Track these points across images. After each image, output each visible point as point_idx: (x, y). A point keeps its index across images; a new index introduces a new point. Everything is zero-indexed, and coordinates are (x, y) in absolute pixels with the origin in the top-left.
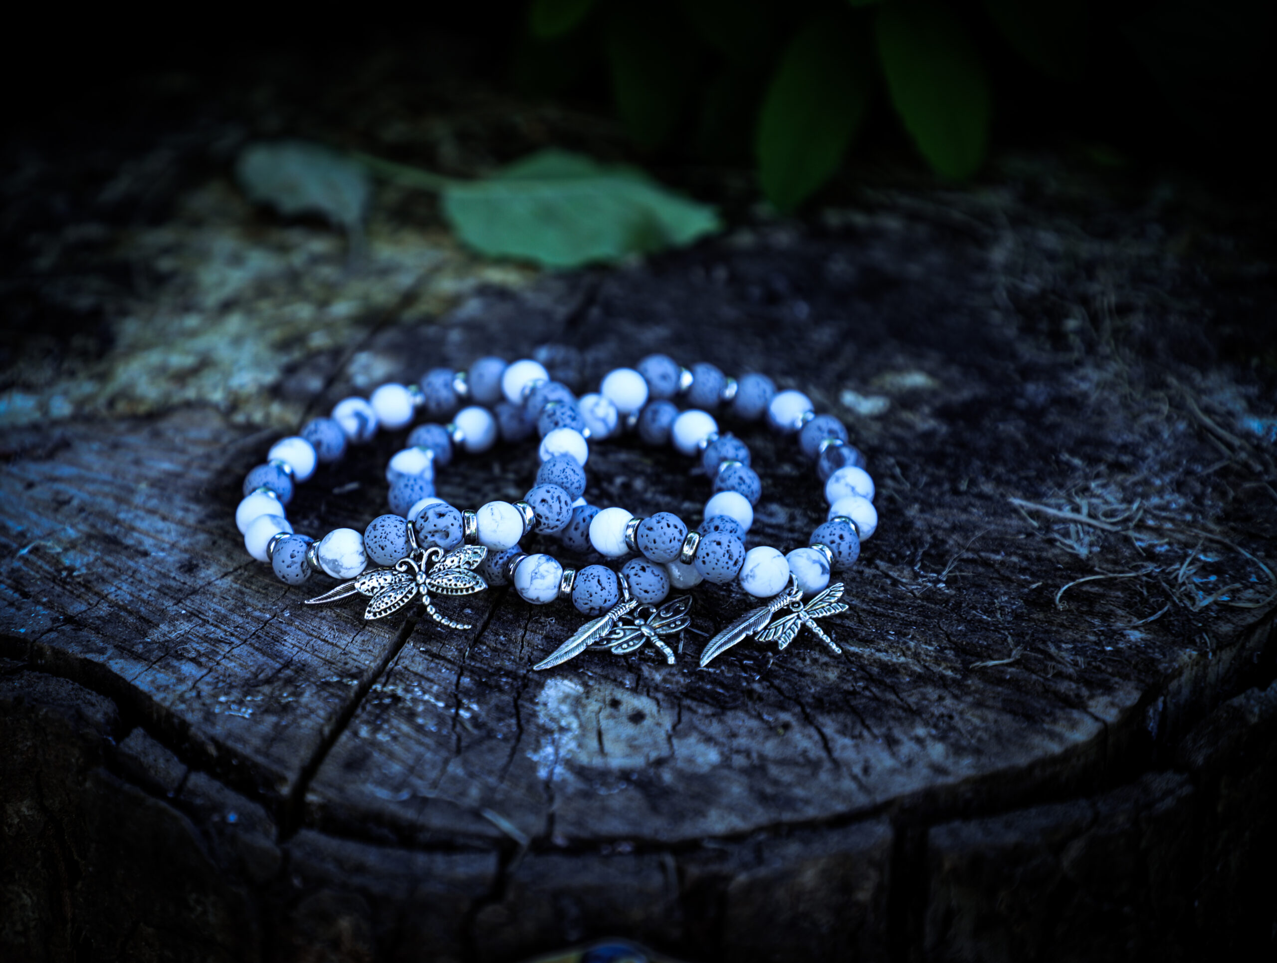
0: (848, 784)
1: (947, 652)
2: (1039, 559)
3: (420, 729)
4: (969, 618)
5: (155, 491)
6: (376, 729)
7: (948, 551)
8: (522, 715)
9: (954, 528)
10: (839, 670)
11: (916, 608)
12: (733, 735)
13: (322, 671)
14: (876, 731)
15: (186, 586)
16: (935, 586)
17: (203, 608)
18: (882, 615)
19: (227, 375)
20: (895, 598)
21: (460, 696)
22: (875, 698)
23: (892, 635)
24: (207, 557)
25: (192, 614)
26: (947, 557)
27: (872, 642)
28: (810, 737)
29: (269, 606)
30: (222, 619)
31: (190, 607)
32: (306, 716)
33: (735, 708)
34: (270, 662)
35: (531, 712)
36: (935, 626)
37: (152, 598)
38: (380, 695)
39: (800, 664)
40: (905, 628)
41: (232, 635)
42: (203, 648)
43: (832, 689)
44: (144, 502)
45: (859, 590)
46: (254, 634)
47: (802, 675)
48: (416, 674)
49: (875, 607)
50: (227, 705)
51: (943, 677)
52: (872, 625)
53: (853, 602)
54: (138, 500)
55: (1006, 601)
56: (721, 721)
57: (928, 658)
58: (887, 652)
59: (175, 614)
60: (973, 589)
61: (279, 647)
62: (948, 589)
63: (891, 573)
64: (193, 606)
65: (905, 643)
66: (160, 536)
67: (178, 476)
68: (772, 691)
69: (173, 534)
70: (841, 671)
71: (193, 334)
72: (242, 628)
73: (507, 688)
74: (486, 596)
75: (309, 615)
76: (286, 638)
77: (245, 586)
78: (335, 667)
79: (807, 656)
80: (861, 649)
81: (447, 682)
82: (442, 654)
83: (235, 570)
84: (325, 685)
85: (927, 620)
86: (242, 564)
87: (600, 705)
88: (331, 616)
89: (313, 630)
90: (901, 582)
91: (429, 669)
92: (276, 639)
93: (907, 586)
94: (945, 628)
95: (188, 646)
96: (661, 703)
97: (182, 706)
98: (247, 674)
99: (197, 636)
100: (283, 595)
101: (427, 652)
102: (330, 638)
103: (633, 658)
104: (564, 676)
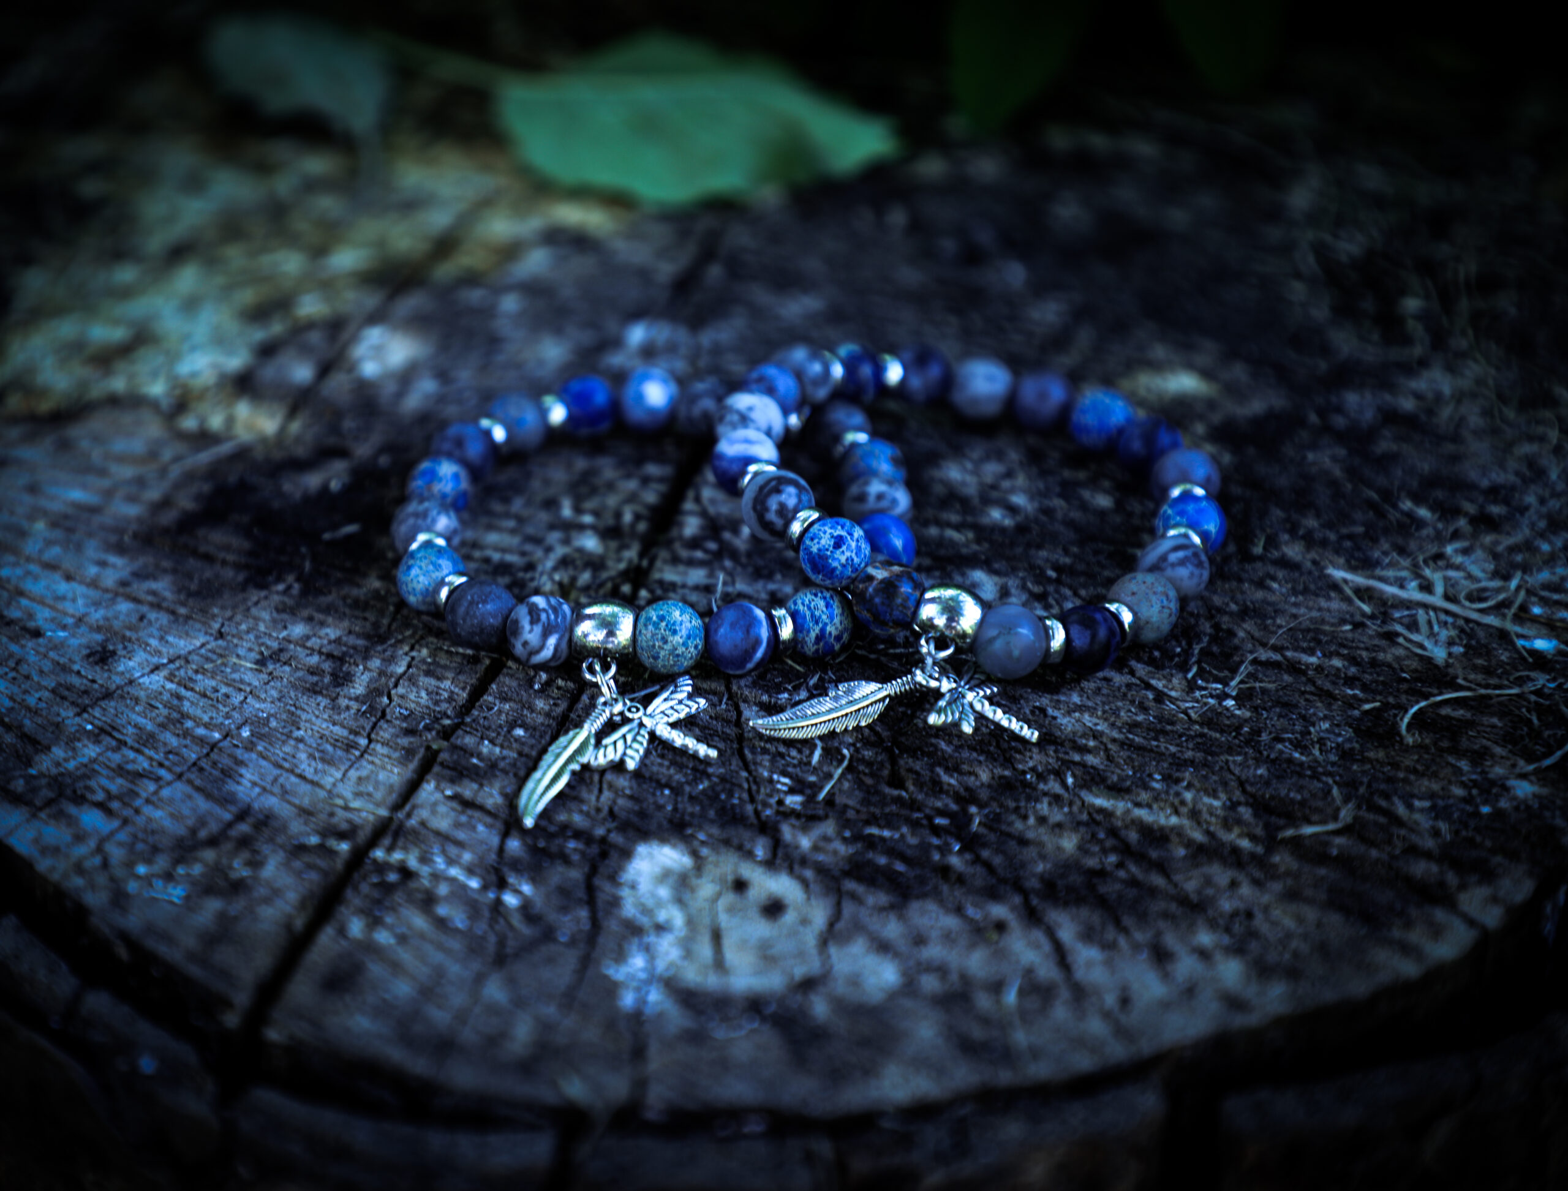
0: (1096, 1026)
1: (1242, 809)
2: (1374, 663)
3: (442, 923)
4: (1273, 756)
5: (58, 534)
6: (375, 922)
7: (1237, 648)
8: (600, 904)
9: (1245, 613)
10: (1079, 836)
11: (1192, 738)
12: (920, 940)
13: (296, 827)
14: (1139, 936)
15: (96, 686)
16: (1220, 704)
17: (119, 721)
18: (1140, 749)
19: (174, 357)
20: (1160, 722)
21: (505, 869)
22: (1133, 882)
23: (1157, 781)
24: (130, 640)
25: (102, 730)
26: (1236, 659)
27: (1128, 791)
28: (1037, 946)
29: (220, 720)
30: (147, 740)
31: (99, 719)
32: (267, 901)
33: (923, 896)
34: (218, 810)
35: (610, 899)
36: (1221, 768)
37: (43, 705)
38: (381, 868)
39: (1019, 825)
40: (1178, 770)
41: (161, 765)
42: (117, 785)
43: (1068, 866)
44: (41, 551)
45: (1107, 708)
46: (194, 764)
47: (1023, 842)
48: (438, 833)
49: (1131, 736)
50: (147, 880)
51: (1235, 850)
52: (1127, 764)
53: (1099, 728)
54: (31, 547)
55: (1327, 730)
56: (901, 917)
57: (1213, 820)
58: (1149, 806)
59: (77, 731)
60: (1278, 710)
61: (231, 786)
62: (1239, 709)
63: (1153, 682)
64: (104, 719)
65: (1178, 794)
66: (60, 606)
67: (94, 510)
68: (979, 869)
69: (80, 602)
70: (1082, 839)
71: (126, 293)
72: (177, 754)
73: (576, 857)
74: (547, 708)
75: (279, 735)
76: (243, 771)
77: (185, 687)
78: (314, 819)
79: (1030, 813)
80: (1112, 802)
81: (484, 847)
82: (479, 800)
83: (171, 661)
84: (300, 849)
85: (1210, 758)
86: (182, 652)
87: (718, 888)
88: (312, 736)
89: (285, 759)
90: (1170, 697)
91: (457, 825)
92: (228, 774)
93: (1178, 703)
94: (1237, 771)
95: (92, 783)
96: (812, 886)
97: (78, 881)
98: (181, 830)
99: (108, 767)
100: (242, 703)
101: (456, 797)
102: (309, 773)
103: (768, 812)
104: (663, 841)
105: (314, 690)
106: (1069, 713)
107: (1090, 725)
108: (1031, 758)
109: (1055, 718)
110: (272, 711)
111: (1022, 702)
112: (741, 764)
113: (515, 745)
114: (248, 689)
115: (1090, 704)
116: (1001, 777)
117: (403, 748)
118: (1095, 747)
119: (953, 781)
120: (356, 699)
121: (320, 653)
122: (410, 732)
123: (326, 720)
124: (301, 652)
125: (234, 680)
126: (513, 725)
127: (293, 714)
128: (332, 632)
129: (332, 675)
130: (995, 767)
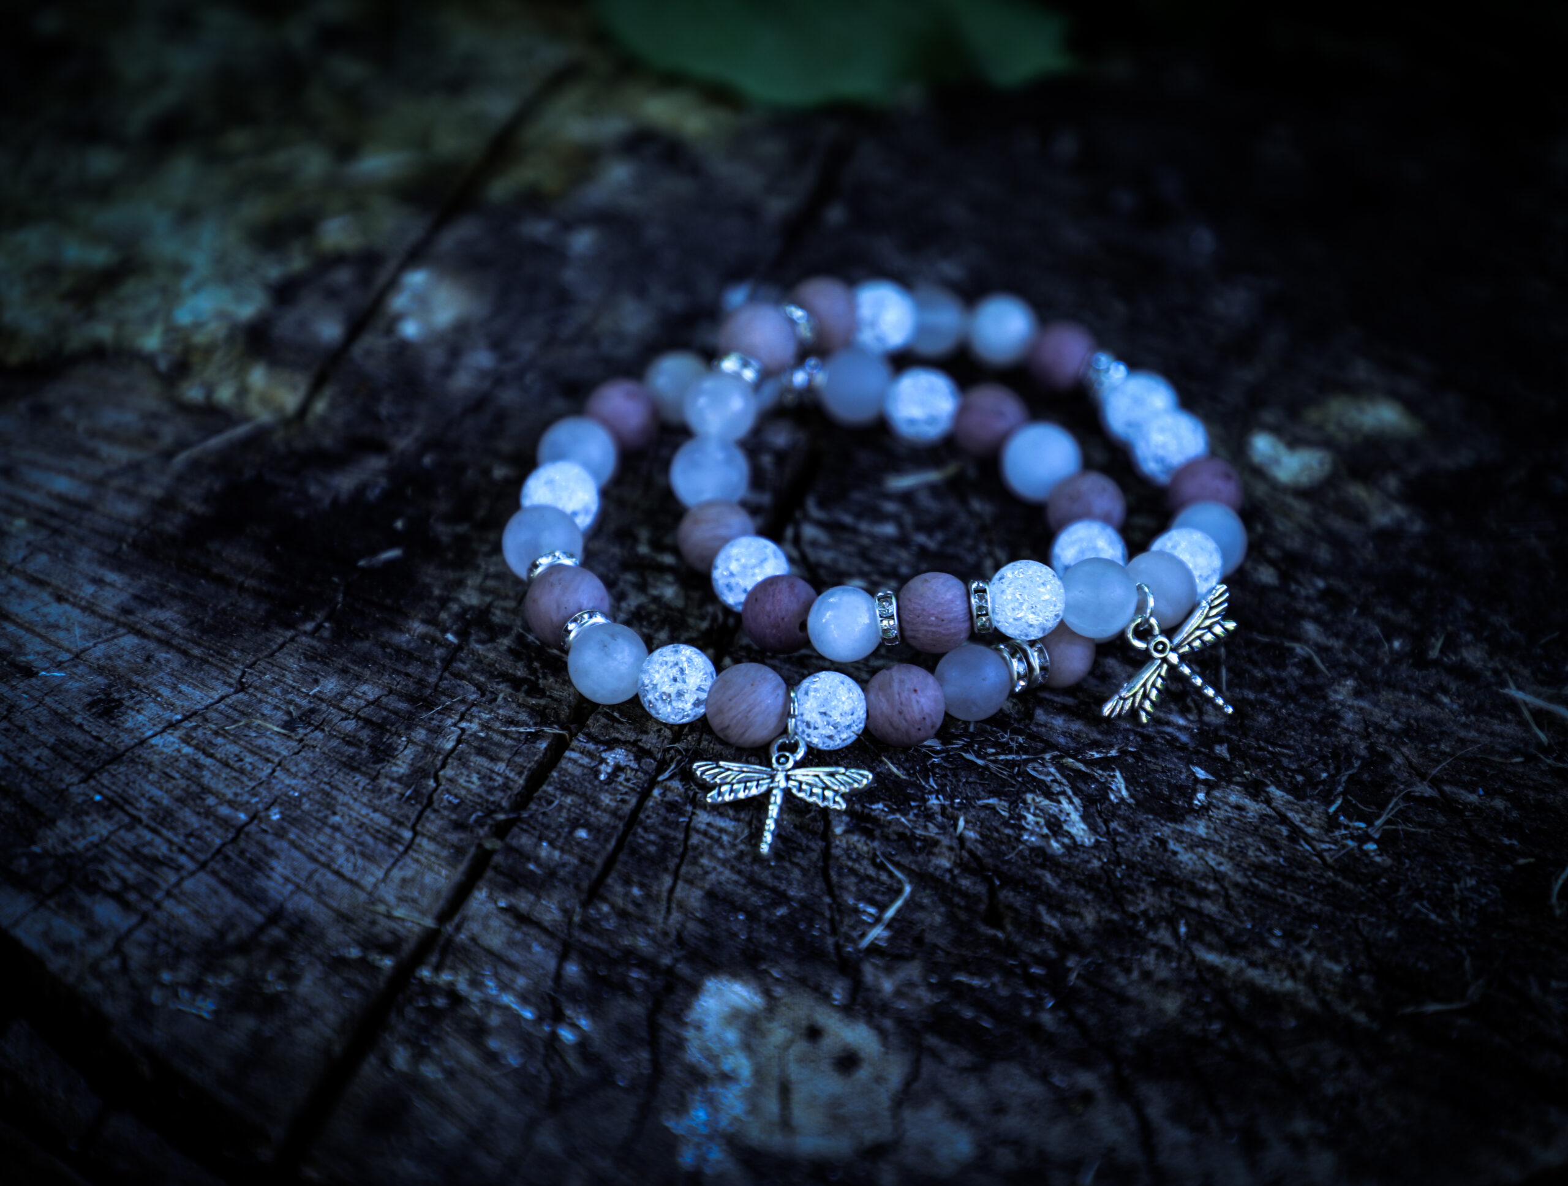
1: (1363, 978)
2: (1540, 807)
3: (492, 1058)
4: (1407, 916)
5: (42, 537)
6: (421, 1054)
7: (1390, 778)
8: (663, 1045)
9: (1407, 733)
10: (1184, 997)
11: (1321, 886)
12: (1000, 1109)
13: (334, 935)
14: (1230, 1119)
15: (102, 745)
16: (1360, 848)
17: (131, 792)
18: (1263, 897)
19: (171, 297)
20: (1290, 866)
21: (562, 999)
22: (1235, 1056)
23: (1277, 937)
24: (137, 688)
25: (113, 803)
26: (1388, 791)
27: (1244, 947)
28: (1121, 1123)
29: (246, 797)
30: (164, 818)
31: (108, 788)
32: (304, 1022)
33: (1008, 1058)
34: (247, 910)
35: (674, 1039)
36: (1349, 927)
37: (42, 767)
38: (428, 990)
39: (1120, 980)
40: (1301, 926)
41: (182, 851)
42: (132, 872)
43: (1168, 1032)
44: (24, 560)
45: (1234, 844)
46: (219, 851)
47: (1123, 999)
48: (490, 952)
49: (1255, 881)
50: (172, 989)
51: (1349, 1025)
52: (1247, 915)
53: (1222, 868)
54: (12, 554)
55: (1472, 889)
56: (982, 1081)
57: (1331, 987)
58: (1264, 966)
59: (84, 802)
60: (1422, 859)
61: (261, 881)
62: (1380, 855)
63: (1290, 815)
64: (114, 788)
65: (1297, 955)
66: (53, 636)
67: (83, 506)
68: (1071, 1030)
69: (76, 632)
70: (1187, 1001)
72: (199, 838)
73: (639, 990)
74: (613, 804)
75: (313, 821)
76: (274, 863)
77: (204, 752)
78: (354, 927)
79: (1135, 966)
80: (1225, 959)
81: (541, 971)
82: (536, 915)
83: (186, 718)
84: (339, 963)
85: (1338, 914)
86: (198, 707)
87: (789, 1034)
88: (350, 823)
89: (320, 851)
90: (1306, 834)
91: (511, 943)
92: (257, 866)
93: (1314, 843)
94: (1366, 931)
95: (105, 869)
96: (891, 1038)
97: (96, 986)
98: (208, 933)
99: (122, 850)
100: (270, 776)
101: (510, 910)
102: (347, 870)
103: (850, 948)
104: (735, 976)
105: (351, 766)
106: (1192, 848)
107: (1212, 863)
108: (1143, 900)
109: (1175, 853)
110: (304, 790)
111: (1142, 830)
112: (824, 887)
113: (576, 850)
114: (277, 760)
115: (1217, 838)
116: (1110, 921)
117: (453, 846)
118: (1215, 892)
119: (1054, 923)
120: (399, 780)
121: (357, 717)
122: (459, 826)
123: (365, 804)
124: (335, 715)
125: (260, 748)
126: (575, 824)
127: (328, 794)
128: (369, 691)
129: (371, 747)
130: (1103, 908)
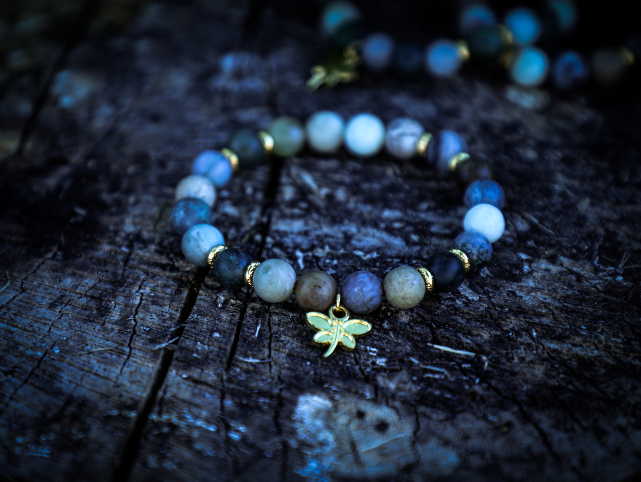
0: (569, 476)
1: (633, 343)
3: (199, 454)
6: (162, 457)
7: (620, 243)
8: (285, 433)
9: (623, 220)
10: (544, 367)
11: (600, 301)
12: (466, 437)
13: (102, 405)
14: (584, 423)
16: (614, 279)
18: (573, 311)
20: (581, 294)
21: (227, 418)
22: (578, 391)
23: (584, 330)
26: (621, 250)
27: (568, 338)
28: (531, 434)
29: (39, 344)
32: (97, 451)
33: (463, 411)
34: (54, 400)
35: (290, 429)
36: (619, 319)
38: (158, 425)
39: (509, 364)
40: (595, 323)
43: (540, 385)
46: (32, 373)
47: (514, 374)
48: (184, 401)
49: (566, 304)
50: (25, 446)
51: (632, 367)
52: (566, 321)
53: (547, 301)
56: (454, 425)
57: (618, 350)
58: (581, 346)
61: (57, 384)
62: (625, 281)
63: (575, 269)
65: (596, 337)
68: (492, 393)
70: (546, 368)
72: (20, 367)
73: (265, 407)
74: (229, 318)
75: (77, 350)
76: (62, 374)
77: (12, 325)
78: (111, 400)
79: (515, 356)
80: (560, 345)
81: (213, 406)
82: (203, 379)
84: (108, 419)
85: (612, 313)
86: (3, 303)
87: (348, 418)
89: (84, 365)
90: (585, 277)
91: (194, 395)
92: (53, 377)
93: (591, 281)
94: (628, 320)
96: (401, 411)
98: (36, 415)
100: (49, 331)
101: (189, 378)
102: (101, 372)
103: (368, 370)
104: (313, 393)
105: (89, 320)
106: (529, 293)
107: (541, 299)
108: (511, 322)
109: (521, 297)
110: (68, 336)
111: (501, 289)
113: (216, 343)
114: (50, 323)
115: (540, 286)
116: (496, 336)
117: (151, 351)
118: (546, 313)
119: (468, 341)
120: (116, 323)
121: (86, 296)
123: (101, 338)
124: (75, 296)
125: (40, 318)
126: (212, 331)
127: (81, 336)
128: (89, 282)
129: (97, 309)
130: (491, 330)
